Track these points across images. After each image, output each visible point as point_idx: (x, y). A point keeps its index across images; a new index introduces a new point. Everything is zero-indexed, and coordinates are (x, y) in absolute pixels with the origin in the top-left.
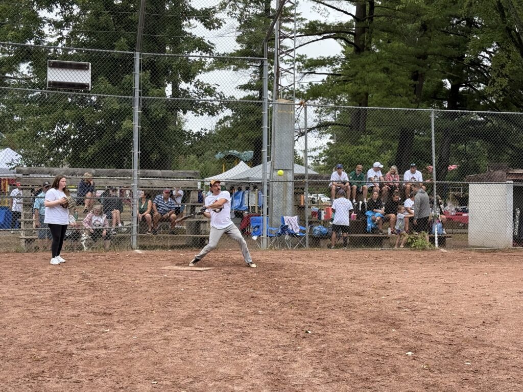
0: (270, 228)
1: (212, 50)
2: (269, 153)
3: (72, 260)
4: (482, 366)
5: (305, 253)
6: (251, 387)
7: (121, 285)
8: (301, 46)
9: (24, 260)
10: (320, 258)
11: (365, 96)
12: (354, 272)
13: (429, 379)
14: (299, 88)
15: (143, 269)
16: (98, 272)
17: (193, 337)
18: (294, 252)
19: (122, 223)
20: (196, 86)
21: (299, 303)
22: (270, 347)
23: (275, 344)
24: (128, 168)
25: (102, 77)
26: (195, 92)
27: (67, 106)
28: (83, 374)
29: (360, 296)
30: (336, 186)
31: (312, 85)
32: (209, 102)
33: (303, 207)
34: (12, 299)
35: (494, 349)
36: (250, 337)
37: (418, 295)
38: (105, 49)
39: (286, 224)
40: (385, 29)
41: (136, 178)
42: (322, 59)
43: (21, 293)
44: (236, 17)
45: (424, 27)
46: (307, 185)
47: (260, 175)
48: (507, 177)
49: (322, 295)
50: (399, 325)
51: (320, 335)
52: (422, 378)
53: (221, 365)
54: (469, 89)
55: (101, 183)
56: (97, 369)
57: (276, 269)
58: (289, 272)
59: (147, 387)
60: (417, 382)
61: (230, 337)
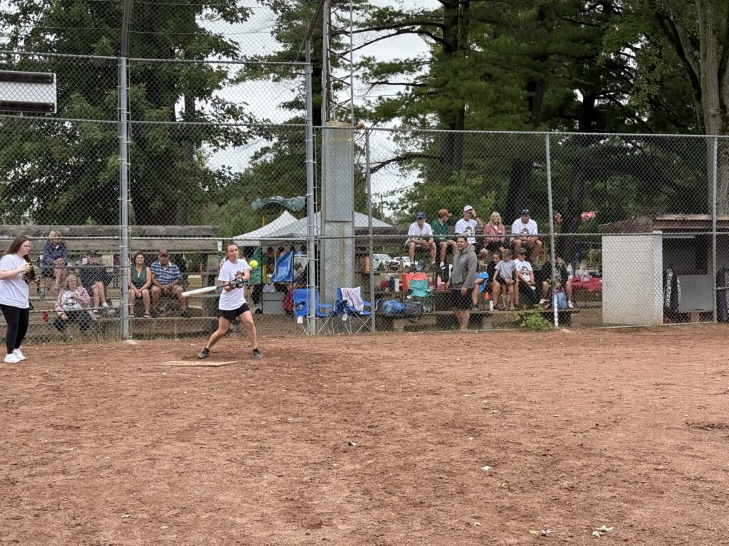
0: (321, 305)
1: (235, 51)
2: (317, 198)
4: (580, 482)
5: (369, 339)
6: (259, 518)
7: (98, 388)
8: (366, 44)
10: (388, 345)
11: (459, 116)
12: (432, 363)
13: (506, 500)
14: (364, 105)
15: (135, 365)
16: (67, 371)
17: (190, 455)
18: (355, 338)
20: (213, 105)
21: (348, 406)
22: (295, 465)
23: (303, 462)
24: (113, 224)
25: (77, 95)
26: (213, 114)
27: (27, 137)
28: (28, 507)
29: (434, 394)
30: (416, 244)
31: (384, 101)
32: (234, 127)
33: (366, 275)
35: (603, 459)
36: (269, 453)
37: (515, 391)
38: (76, 53)
39: (344, 298)
40: (486, 18)
41: (125, 238)
42: (398, 62)
44: (270, 4)
45: (542, 15)
46: (371, 243)
47: (305, 230)
48: (653, 226)
49: (382, 395)
50: (481, 432)
51: (368, 448)
52: (496, 500)
53: (222, 491)
54: (609, 103)
55: (76, 246)
56: (49, 501)
57: (323, 361)
58: (341, 365)
59: (115, 523)
60: (488, 505)
61: (242, 454)
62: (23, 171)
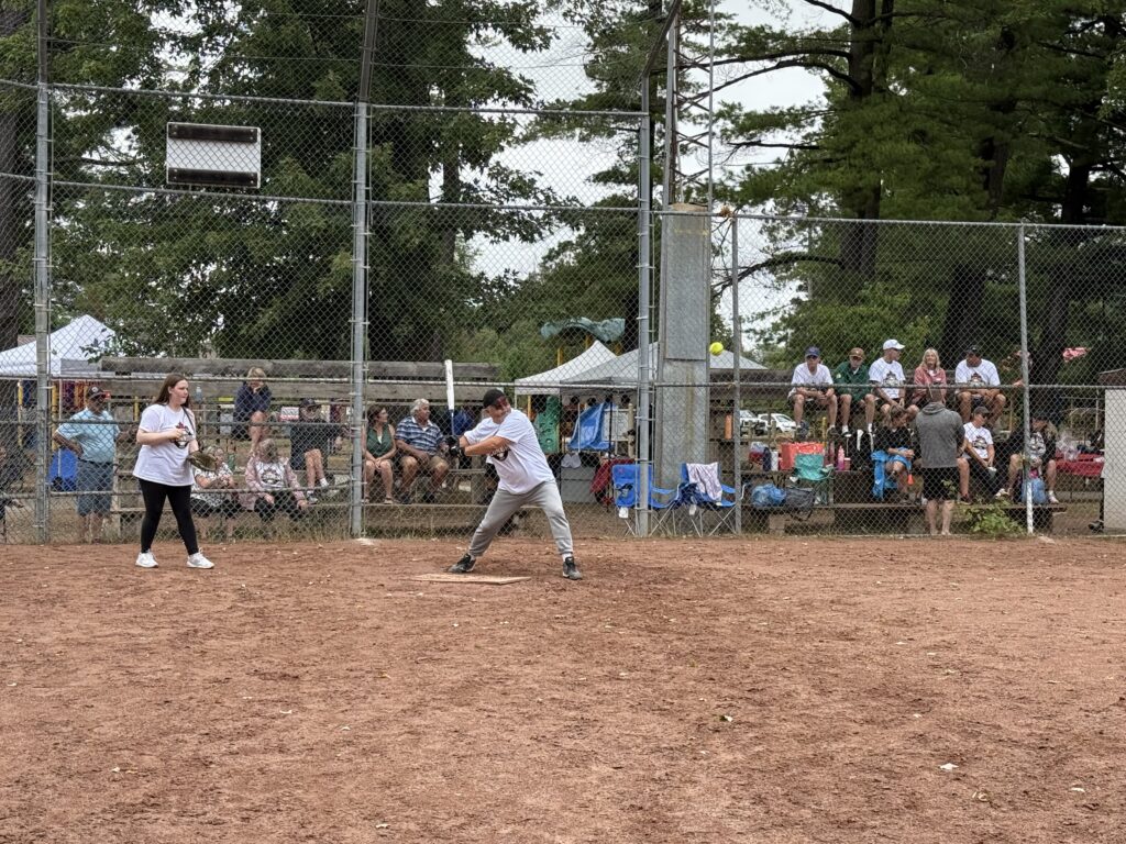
0: (655, 490)
1: (529, 95)
2: (654, 324)
3: (220, 559)
4: (1108, 796)
5: (734, 545)
6: (591, 838)
7: (322, 614)
8: (728, 84)
9: (118, 559)
10: (764, 556)
11: (872, 195)
12: (838, 588)
13: (988, 822)
14: (724, 179)
15: (374, 579)
16: (274, 586)
17: (473, 727)
18: (709, 543)
19: (330, 478)
20: (492, 176)
21: (712, 654)
22: (639, 750)
23: (651, 746)
24: (341, 359)
25: (287, 159)
26: (491, 190)
27: (211, 224)
28: (231, 805)
29: (848, 640)
30: (804, 395)
31: (753, 172)
32: (523, 211)
33: (729, 444)
34: (88, 644)
36: (596, 729)
37: (978, 639)
38: (291, 97)
39: (692, 480)
40: (919, 44)
41: (359, 380)
42: (777, 112)
43: (107, 630)
44: (583, 22)
45: (1008, 40)
46: (738, 394)
47: (633, 372)
49: (764, 638)
50: (931, 705)
51: (751, 726)
52: (972, 821)
53: (529, 789)
54: (1112, 177)
55: (283, 391)
56: (261, 796)
57: (665, 579)
58: (694, 586)
59: (366, 836)
60: (959, 830)
61: (554, 729)
62: (203, 276)
